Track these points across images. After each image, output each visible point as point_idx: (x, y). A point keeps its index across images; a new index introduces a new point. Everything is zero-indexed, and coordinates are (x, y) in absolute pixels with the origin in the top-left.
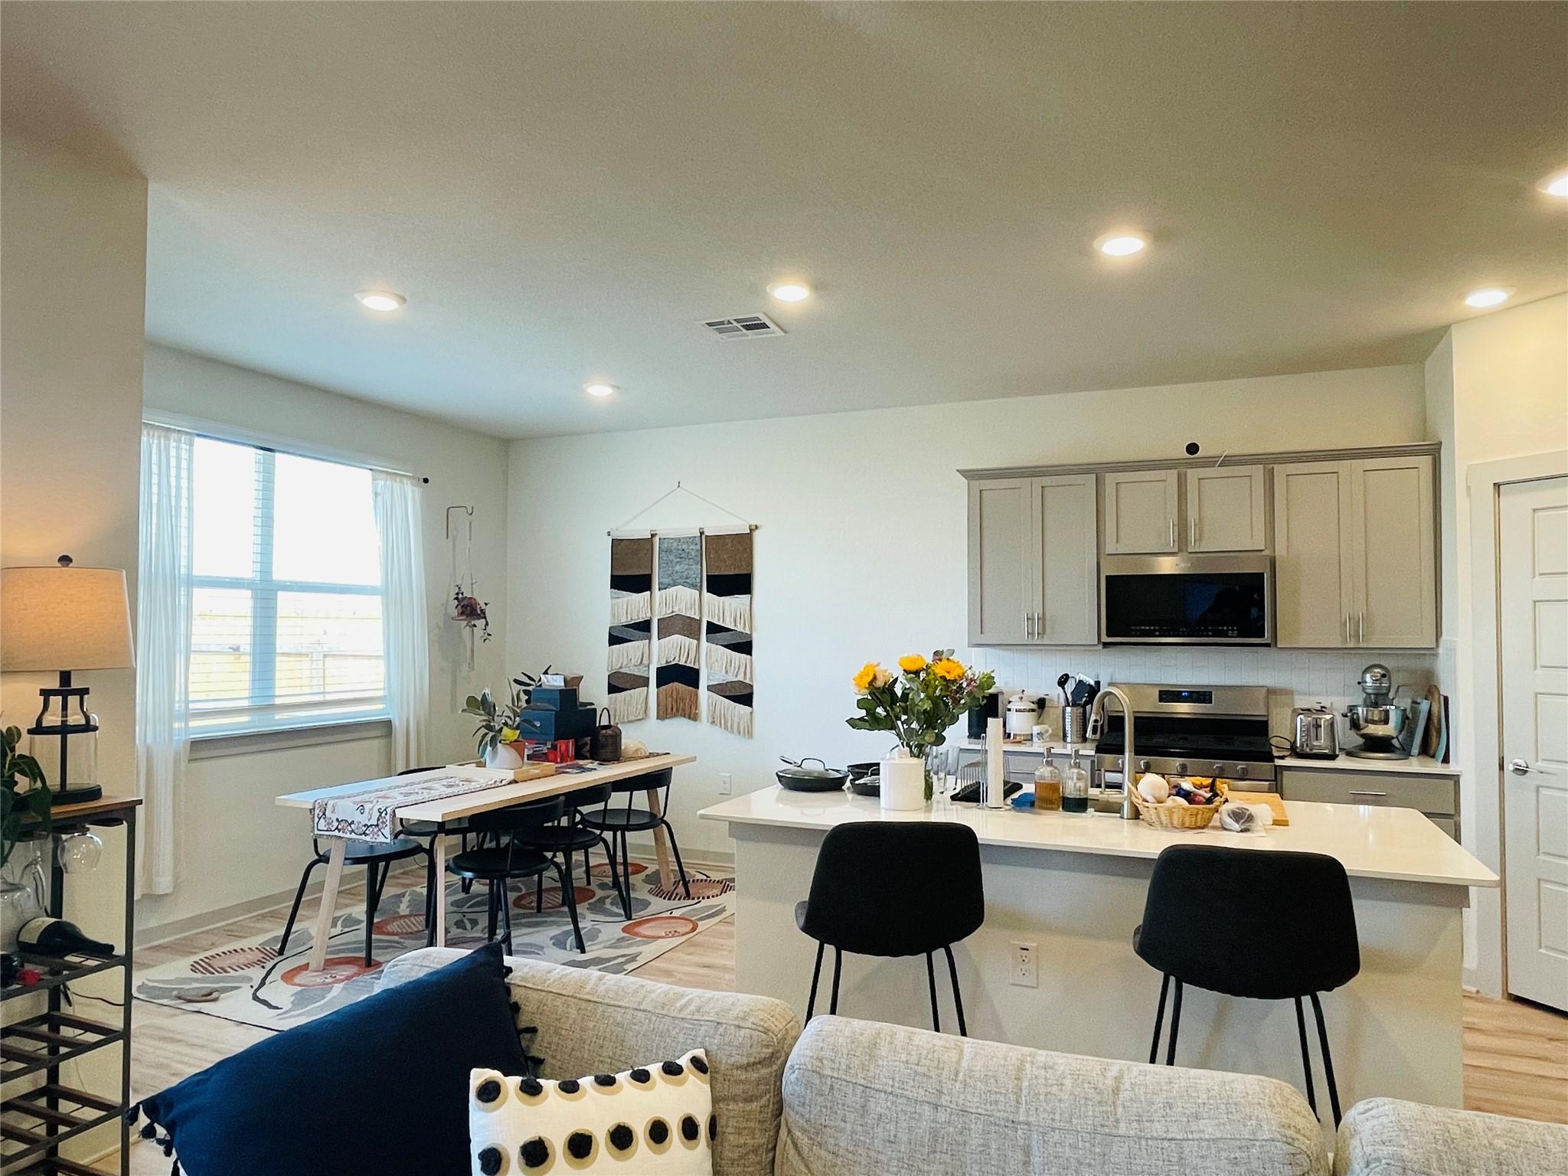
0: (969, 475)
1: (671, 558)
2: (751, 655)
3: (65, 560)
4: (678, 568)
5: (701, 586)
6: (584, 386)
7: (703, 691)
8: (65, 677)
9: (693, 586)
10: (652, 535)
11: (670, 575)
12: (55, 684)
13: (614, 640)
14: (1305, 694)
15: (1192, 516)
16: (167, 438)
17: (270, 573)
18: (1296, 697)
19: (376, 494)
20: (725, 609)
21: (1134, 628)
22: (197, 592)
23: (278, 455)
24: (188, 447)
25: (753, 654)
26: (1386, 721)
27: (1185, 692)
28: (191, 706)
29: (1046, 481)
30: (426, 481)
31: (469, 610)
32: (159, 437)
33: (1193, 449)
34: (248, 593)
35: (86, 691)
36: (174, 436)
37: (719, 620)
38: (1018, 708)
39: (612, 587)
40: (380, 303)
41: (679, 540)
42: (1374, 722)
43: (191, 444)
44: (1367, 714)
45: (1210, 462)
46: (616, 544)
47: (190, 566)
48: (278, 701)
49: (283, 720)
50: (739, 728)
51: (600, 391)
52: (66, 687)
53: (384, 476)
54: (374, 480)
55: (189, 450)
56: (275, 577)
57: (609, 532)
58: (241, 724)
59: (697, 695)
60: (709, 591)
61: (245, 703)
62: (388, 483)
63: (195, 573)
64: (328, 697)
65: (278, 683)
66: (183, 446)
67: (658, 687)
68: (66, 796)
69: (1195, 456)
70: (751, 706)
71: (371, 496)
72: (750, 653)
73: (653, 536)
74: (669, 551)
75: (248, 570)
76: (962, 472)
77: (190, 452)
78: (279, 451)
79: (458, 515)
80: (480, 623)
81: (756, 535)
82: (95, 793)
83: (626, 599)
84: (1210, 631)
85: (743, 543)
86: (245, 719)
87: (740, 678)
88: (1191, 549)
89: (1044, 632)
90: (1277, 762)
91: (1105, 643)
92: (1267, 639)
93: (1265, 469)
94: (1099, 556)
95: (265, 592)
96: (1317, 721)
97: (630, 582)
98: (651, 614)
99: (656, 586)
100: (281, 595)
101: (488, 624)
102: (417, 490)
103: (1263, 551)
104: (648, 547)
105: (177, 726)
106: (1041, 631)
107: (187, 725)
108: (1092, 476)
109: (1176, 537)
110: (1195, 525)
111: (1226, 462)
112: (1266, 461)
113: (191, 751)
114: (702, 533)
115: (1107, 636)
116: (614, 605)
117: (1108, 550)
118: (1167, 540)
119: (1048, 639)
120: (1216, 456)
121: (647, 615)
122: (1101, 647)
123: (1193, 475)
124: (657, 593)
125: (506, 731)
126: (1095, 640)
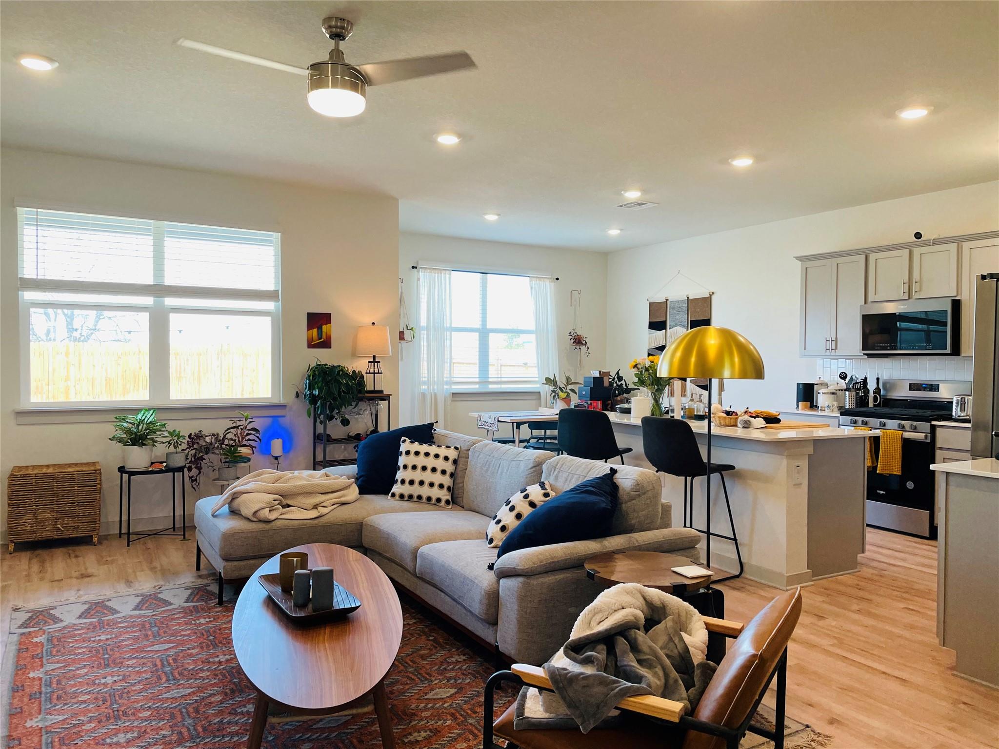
0: (802, 259)
1: (675, 311)
3: (373, 324)
4: (677, 317)
5: (687, 327)
8: (374, 357)
9: (684, 326)
11: (674, 321)
12: (372, 360)
15: (916, 276)
16: (441, 273)
17: (486, 325)
19: (532, 288)
21: (877, 345)
22: (454, 334)
23: (489, 276)
27: (924, 384)
28: (452, 379)
29: (840, 260)
30: (557, 279)
31: (578, 341)
33: (918, 236)
35: (379, 362)
36: (443, 272)
38: (824, 392)
39: (649, 328)
40: (491, 218)
41: (678, 302)
43: (450, 275)
45: (927, 244)
46: (651, 305)
47: (450, 323)
48: (490, 380)
49: (492, 388)
51: (614, 232)
52: (374, 361)
53: (535, 279)
54: (530, 281)
56: (488, 327)
57: (647, 299)
58: (475, 388)
59: (685, 385)
60: (691, 327)
61: (477, 380)
62: (538, 282)
63: (453, 326)
64: (503, 380)
65: (490, 372)
66: (447, 276)
68: (374, 392)
69: (920, 240)
71: (530, 288)
73: (667, 300)
74: (673, 308)
75: (478, 325)
76: (797, 258)
77: (450, 278)
78: (489, 273)
79: (575, 294)
80: (583, 348)
81: (713, 297)
82: (382, 392)
83: (654, 335)
84: (917, 346)
85: (706, 302)
86: (477, 386)
88: (915, 297)
89: (836, 348)
90: (934, 423)
91: (864, 354)
92: (948, 351)
93: (958, 245)
94: (866, 303)
95: (484, 333)
96: (963, 400)
97: (657, 325)
98: (666, 341)
99: (668, 327)
100: (491, 334)
101: (588, 348)
102: (553, 284)
103: (956, 296)
104: (665, 306)
105: (446, 387)
106: (833, 347)
107: (450, 387)
108: (864, 256)
109: (906, 290)
110: (916, 282)
111: (935, 242)
112: (959, 240)
113: (453, 397)
114: (688, 298)
115: (863, 350)
116: (649, 338)
117: (870, 299)
118: (900, 292)
119: (838, 352)
120: (930, 240)
121: (664, 342)
122: (866, 357)
123: (917, 251)
124: (669, 331)
125: (561, 393)
126: (860, 353)
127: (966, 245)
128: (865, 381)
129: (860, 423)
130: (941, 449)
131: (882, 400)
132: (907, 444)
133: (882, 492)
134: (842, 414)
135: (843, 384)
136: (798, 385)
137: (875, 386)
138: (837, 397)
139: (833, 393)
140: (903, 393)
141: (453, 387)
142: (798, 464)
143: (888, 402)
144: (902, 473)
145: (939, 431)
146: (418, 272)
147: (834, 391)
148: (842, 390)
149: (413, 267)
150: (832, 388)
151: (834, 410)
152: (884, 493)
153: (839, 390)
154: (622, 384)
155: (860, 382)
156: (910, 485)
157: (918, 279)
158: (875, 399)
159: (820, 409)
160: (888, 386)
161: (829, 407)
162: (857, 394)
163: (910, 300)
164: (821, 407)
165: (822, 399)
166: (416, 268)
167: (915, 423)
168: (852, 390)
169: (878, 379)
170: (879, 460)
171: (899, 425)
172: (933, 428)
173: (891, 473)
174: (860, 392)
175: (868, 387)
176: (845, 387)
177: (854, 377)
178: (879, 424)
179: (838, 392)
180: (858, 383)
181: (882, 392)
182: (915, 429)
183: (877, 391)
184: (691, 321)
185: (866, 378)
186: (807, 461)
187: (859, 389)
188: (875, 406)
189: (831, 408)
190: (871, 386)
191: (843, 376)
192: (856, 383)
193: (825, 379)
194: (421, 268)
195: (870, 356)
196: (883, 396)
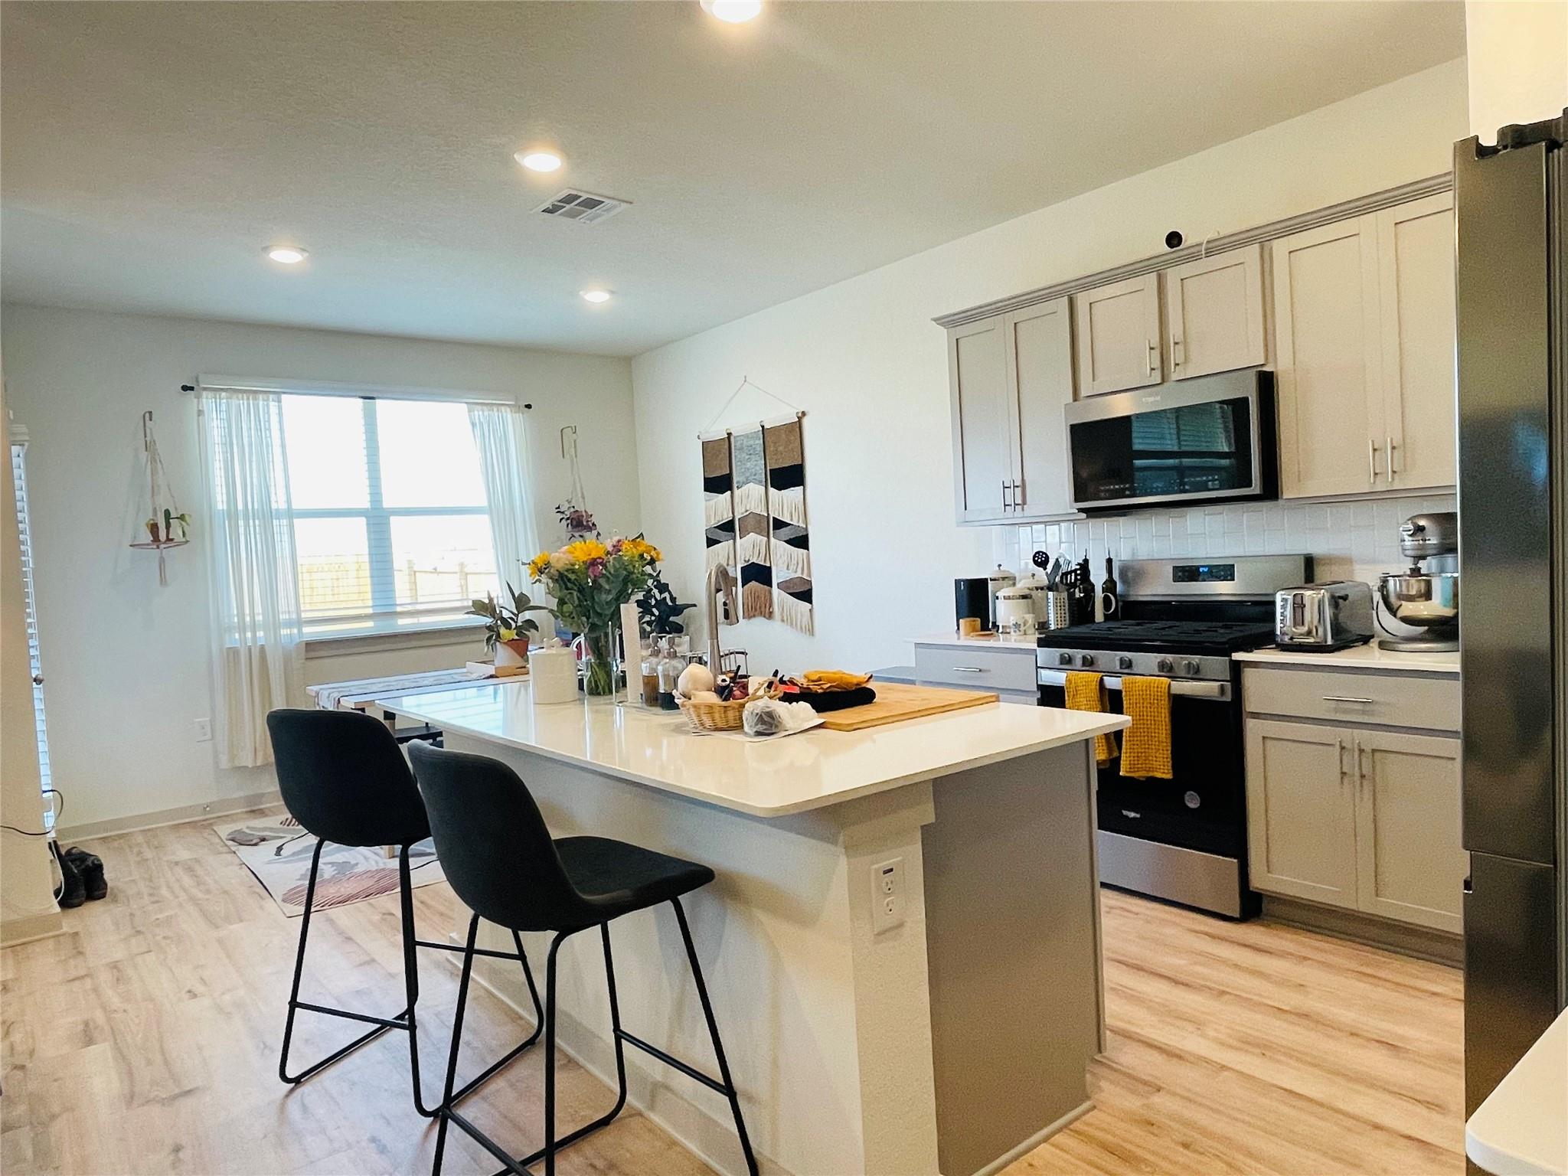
0: (950, 322)
1: (744, 455)
2: (808, 550)
4: (749, 465)
5: (766, 482)
6: (581, 293)
7: (775, 589)
9: (760, 482)
10: (728, 434)
11: (743, 473)
13: (711, 542)
14: (1368, 562)
15: (1175, 331)
16: (255, 399)
17: (381, 502)
18: (1357, 567)
19: (473, 425)
20: (784, 502)
21: (1102, 488)
22: (298, 522)
23: (377, 401)
24: (277, 404)
25: (810, 548)
26: (1427, 595)
27: (1203, 566)
28: (303, 615)
29: (1020, 315)
30: (529, 406)
31: (578, 522)
32: (248, 399)
33: (1174, 239)
34: (363, 520)
36: (262, 396)
37: (779, 516)
38: (1006, 594)
39: (705, 490)
40: (286, 256)
41: (748, 436)
42: (1410, 598)
43: (279, 401)
44: (1401, 586)
45: (1194, 257)
46: (706, 446)
47: (289, 501)
48: (399, 609)
49: (405, 624)
50: (801, 628)
53: (479, 407)
54: (469, 412)
55: (279, 406)
56: (385, 505)
57: (698, 436)
58: (367, 627)
59: (771, 593)
60: (772, 487)
61: (370, 611)
62: (486, 413)
63: (294, 507)
65: (397, 594)
66: (272, 404)
67: (743, 587)
69: (1181, 247)
70: (810, 602)
71: (470, 427)
72: (806, 548)
74: (741, 449)
75: (366, 504)
76: (940, 321)
77: (280, 408)
78: (379, 398)
81: (805, 421)
83: (715, 501)
84: (1187, 484)
85: (794, 431)
86: (370, 624)
87: (799, 574)
88: (1174, 377)
89: (1024, 502)
90: (1238, 656)
91: (1081, 510)
92: (1256, 488)
93: (1262, 249)
94: (1075, 400)
95: (378, 521)
96: (1299, 599)
97: (718, 484)
98: (733, 513)
99: (735, 485)
100: (392, 518)
101: (599, 534)
102: (519, 416)
103: (1262, 365)
104: (727, 446)
105: (284, 632)
106: (1019, 501)
107: (300, 630)
108: (1066, 299)
109: (1157, 364)
110: (1176, 343)
111: (1214, 248)
112: (1262, 237)
113: (307, 651)
114: (763, 427)
115: (1077, 500)
116: (706, 508)
117: (1083, 393)
118: (1145, 369)
119: (1031, 510)
120: (1200, 245)
121: (731, 515)
122: (1084, 515)
123: (1173, 276)
124: (737, 492)
125: (503, 631)
126: (1072, 508)
127: (1280, 247)
128: (1084, 566)
129: (1078, 662)
130: (1256, 715)
131: (1120, 604)
132: (1180, 705)
133: (1132, 815)
134: (1041, 643)
135: (1042, 576)
136: (957, 582)
137: (1105, 577)
138: (1034, 603)
139: (1024, 597)
140: (1160, 587)
141: (306, 630)
142: (886, 864)
143: (1132, 610)
144: (1174, 774)
145: (1249, 676)
146: (198, 397)
147: (1027, 592)
148: (1042, 589)
149: (185, 388)
150: (1022, 586)
151: (1028, 632)
152: (1138, 816)
153: (1037, 589)
154: (665, 598)
155: (1076, 570)
156: (1192, 801)
157: (1179, 338)
158: (1107, 602)
159: (1001, 630)
160: (1130, 574)
161: (1017, 626)
162: (1071, 596)
163: (1165, 384)
164: (1003, 627)
165: (1004, 610)
166: (192, 389)
167: (1196, 659)
168: (1060, 586)
169: (1109, 561)
170: (1124, 747)
171: (1162, 666)
172: (1237, 668)
173: (1151, 774)
174: (1077, 590)
175: (1092, 578)
176: (1046, 582)
177: (1061, 561)
178: (1118, 663)
179: (1034, 593)
180: (1071, 572)
181: (1119, 588)
182: (1195, 674)
183: (1110, 586)
184: (770, 470)
185: (1086, 561)
186: (919, 846)
187: (1073, 585)
188: (1107, 618)
189: (1022, 628)
190: (1098, 577)
191: (1041, 560)
192: (1066, 574)
193: (1009, 568)
194: (205, 389)
195: (1092, 513)
196: (1121, 596)
